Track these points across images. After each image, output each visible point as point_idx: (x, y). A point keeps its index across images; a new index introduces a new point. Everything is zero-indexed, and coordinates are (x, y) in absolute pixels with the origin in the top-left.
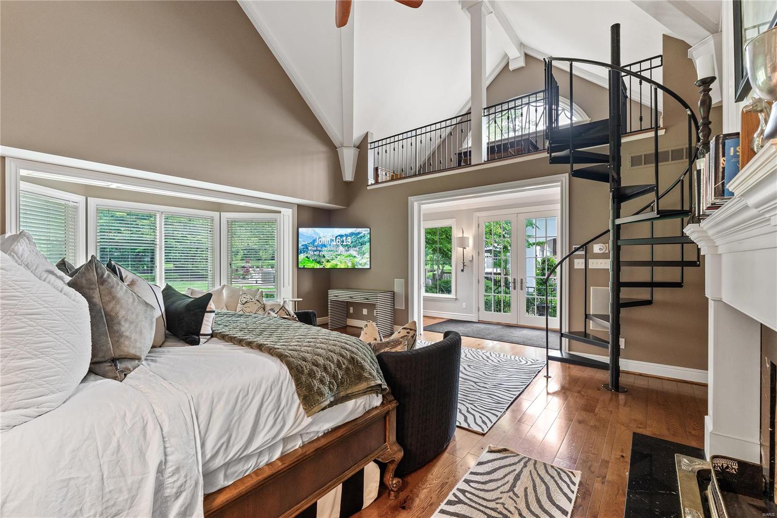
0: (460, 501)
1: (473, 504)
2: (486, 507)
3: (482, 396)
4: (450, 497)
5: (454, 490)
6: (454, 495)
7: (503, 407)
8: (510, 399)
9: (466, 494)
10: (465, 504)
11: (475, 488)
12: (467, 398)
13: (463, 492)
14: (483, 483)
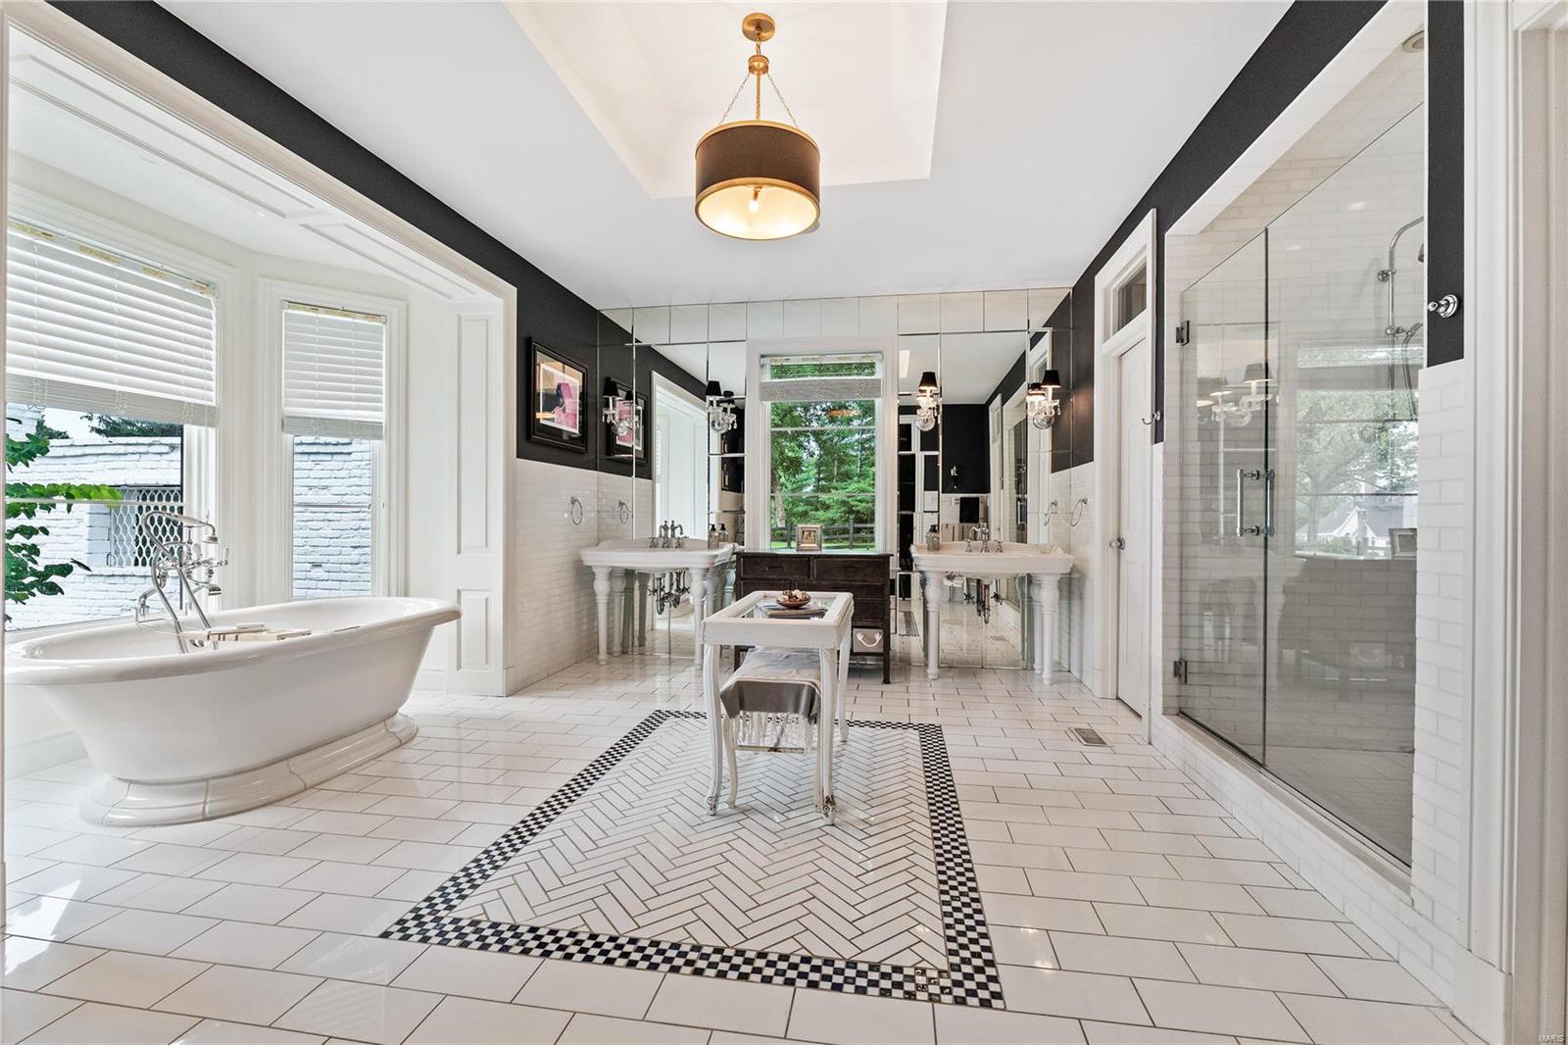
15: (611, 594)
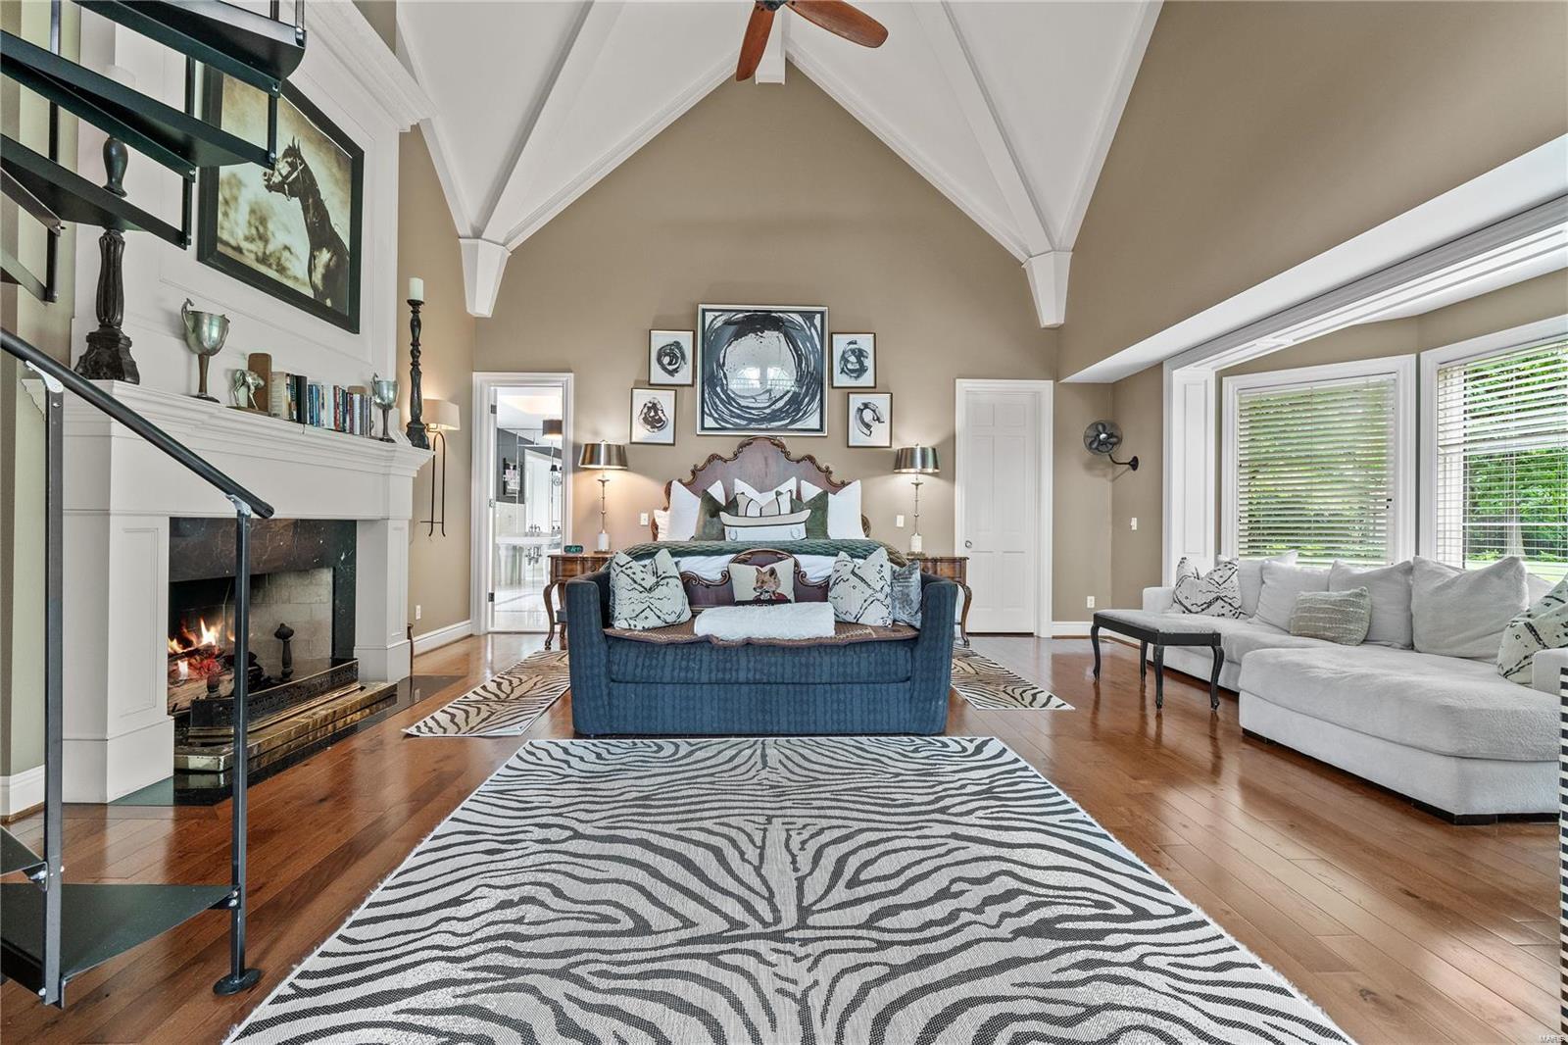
3: (547, 799)
7: (493, 783)
8: (472, 805)
12: (579, 786)
15: (507, 557)
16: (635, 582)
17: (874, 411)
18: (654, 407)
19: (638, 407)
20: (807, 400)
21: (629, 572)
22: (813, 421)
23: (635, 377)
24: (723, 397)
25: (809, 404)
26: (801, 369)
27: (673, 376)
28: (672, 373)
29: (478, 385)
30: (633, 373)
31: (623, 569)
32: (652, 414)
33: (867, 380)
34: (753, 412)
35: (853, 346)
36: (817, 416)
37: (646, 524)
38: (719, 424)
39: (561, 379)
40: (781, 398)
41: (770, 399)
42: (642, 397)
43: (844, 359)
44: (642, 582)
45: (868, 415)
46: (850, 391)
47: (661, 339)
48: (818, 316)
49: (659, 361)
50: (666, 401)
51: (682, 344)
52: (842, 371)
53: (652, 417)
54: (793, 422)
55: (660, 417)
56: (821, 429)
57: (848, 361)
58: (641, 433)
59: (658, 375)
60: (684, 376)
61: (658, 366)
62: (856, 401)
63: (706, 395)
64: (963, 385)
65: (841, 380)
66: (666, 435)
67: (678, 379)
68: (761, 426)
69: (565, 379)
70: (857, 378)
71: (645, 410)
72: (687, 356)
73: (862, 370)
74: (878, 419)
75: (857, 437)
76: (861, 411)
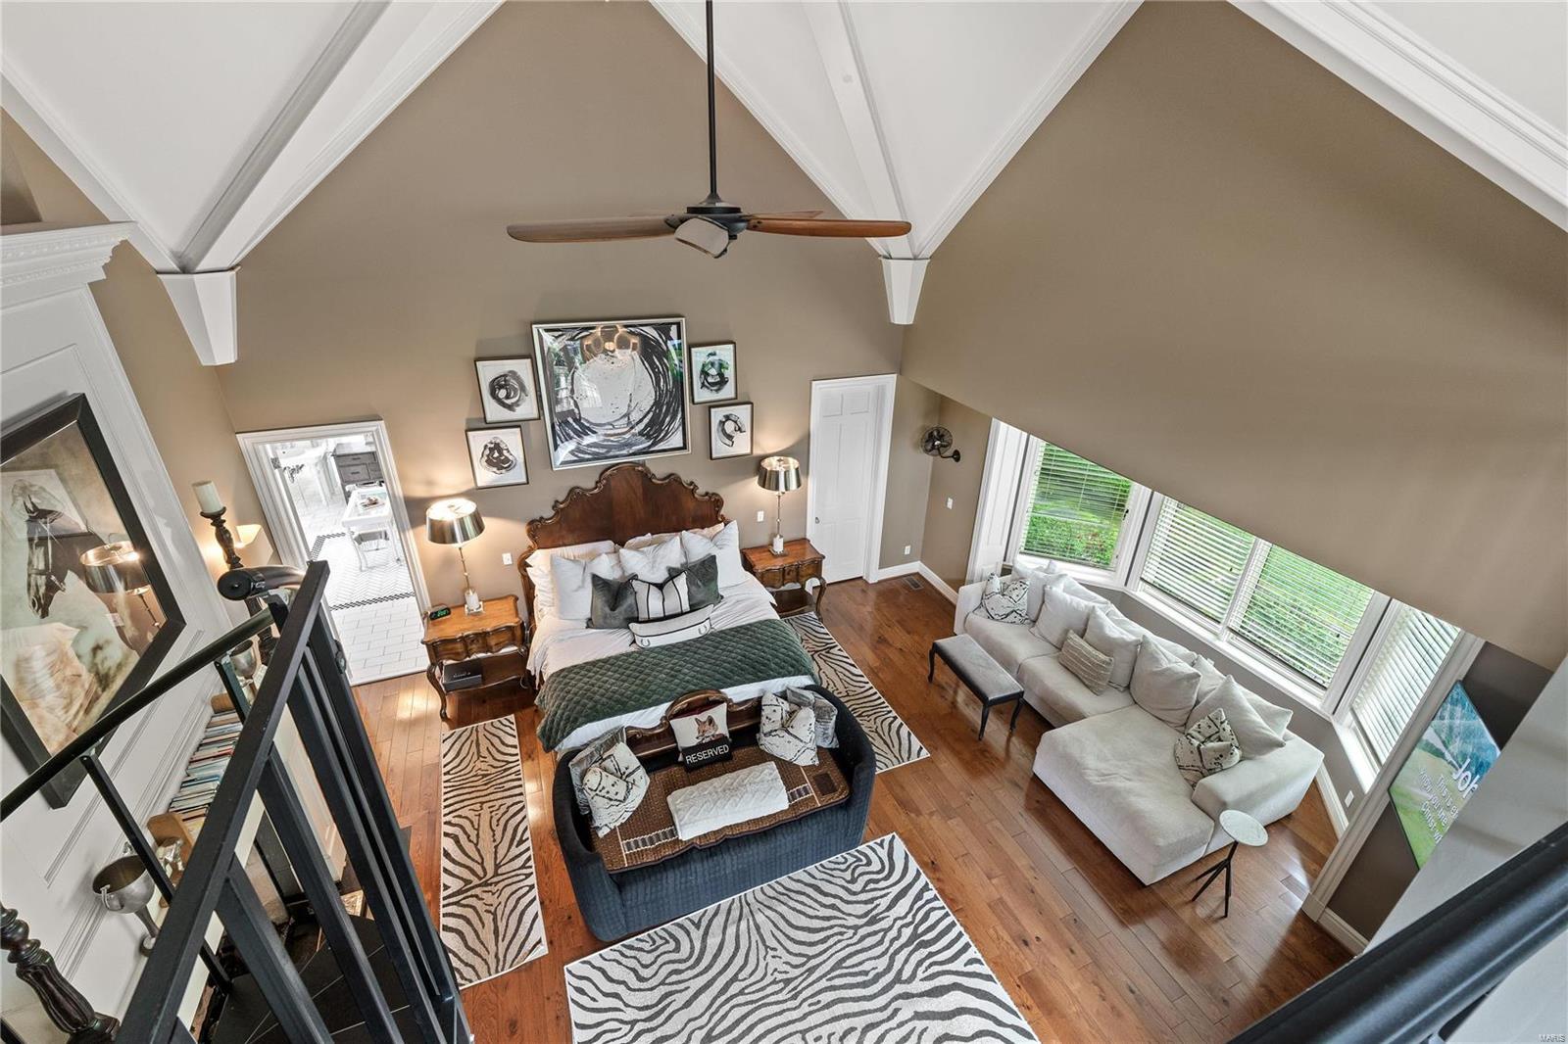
0: (523, 867)
1: (513, 874)
2: (503, 880)
4: (531, 863)
5: (533, 870)
6: (531, 867)
9: (524, 877)
10: (519, 869)
11: (521, 888)
13: (528, 876)
14: (520, 898)
16: (611, 800)
17: (735, 422)
18: (497, 447)
19: (477, 449)
20: (668, 419)
21: (603, 793)
22: (676, 440)
23: (466, 416)
24: (577, 427)
25: (670, 424)
26: (660, 388)
27: (514, 411)
28: (510, 407)
29: (250, 449)
30: (463, 413)
31: (597, 792)
32: (496, 455)
33: (728, 392)
34: (612, 438)
35: (712, 358)
36: (679, 434)
37: (511, 563)
38: (576, 456)
39: (370, 429)
40: (641, 421)
41: (629, 423)
42: (480, 440)
43: (704, 373)
44: (616, 797)
45: (730, 427)
46: (711, 406)
47: (489, 371)
48: (674, 328)
49: (494, 395)
50: (511, 441)
51: (519, 373)
52: (703, 385)
53: (497, 458)
54: (653, 444)
55: (506, 457)
56: (684, 447)
57: (708, 374)
58: (486, 476)
59: (494, 412)
60: (527, 409)
61: (493, 402)
62: (718, 415)
63: (557, 428)
64: (818, 387)
65: (703, 395)
66: (517, 475)
67: (521, 412)
68: (622, 452)
69: (374, 428)
70: (717, 391)
71: (487, 452)
72: (526, 384)
73: (723, 381)
74: (740, 429)
75: (720, 448)
76: (722, 423)
